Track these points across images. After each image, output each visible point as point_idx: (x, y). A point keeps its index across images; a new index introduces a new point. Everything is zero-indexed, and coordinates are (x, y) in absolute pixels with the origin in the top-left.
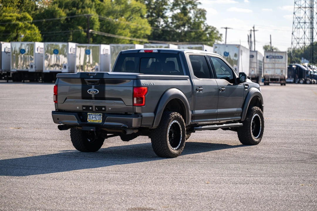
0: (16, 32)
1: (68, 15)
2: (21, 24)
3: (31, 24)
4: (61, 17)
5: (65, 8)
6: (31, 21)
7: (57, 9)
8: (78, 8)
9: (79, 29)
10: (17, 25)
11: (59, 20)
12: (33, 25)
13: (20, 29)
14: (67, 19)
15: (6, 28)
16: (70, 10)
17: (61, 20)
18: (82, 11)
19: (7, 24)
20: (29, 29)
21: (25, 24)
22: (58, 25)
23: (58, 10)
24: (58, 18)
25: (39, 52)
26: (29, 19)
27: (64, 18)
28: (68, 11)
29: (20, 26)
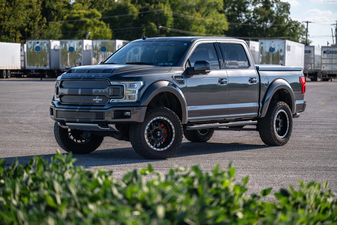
0: (85, 29)
1: (140, 10)
2: (88, 20)
3: (100, 20)
4: (134, 13)
5: (138, 4)
6: (100, 18)
7: (129, 4)
8: (151, 4)
9: (152, 25)
10: (85, 22)
11: (132, 16)
12: (102, 22)
13: (88, 26)
14: (139, 15)
15: (75, 25)
16: (142, 6)
17: (134, 17)
18: (155, 7)
19: (76, 21)
20: (98, 25)
21: (94, 21)
22: (130, 22)
23: (130, 6)
24: (130, 14)
25: (88, 49)
26: (98, 16)
27: (136, 15)
28: (140, 6)
29: (88, 23)
